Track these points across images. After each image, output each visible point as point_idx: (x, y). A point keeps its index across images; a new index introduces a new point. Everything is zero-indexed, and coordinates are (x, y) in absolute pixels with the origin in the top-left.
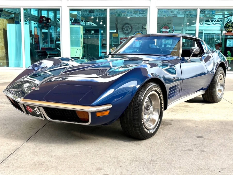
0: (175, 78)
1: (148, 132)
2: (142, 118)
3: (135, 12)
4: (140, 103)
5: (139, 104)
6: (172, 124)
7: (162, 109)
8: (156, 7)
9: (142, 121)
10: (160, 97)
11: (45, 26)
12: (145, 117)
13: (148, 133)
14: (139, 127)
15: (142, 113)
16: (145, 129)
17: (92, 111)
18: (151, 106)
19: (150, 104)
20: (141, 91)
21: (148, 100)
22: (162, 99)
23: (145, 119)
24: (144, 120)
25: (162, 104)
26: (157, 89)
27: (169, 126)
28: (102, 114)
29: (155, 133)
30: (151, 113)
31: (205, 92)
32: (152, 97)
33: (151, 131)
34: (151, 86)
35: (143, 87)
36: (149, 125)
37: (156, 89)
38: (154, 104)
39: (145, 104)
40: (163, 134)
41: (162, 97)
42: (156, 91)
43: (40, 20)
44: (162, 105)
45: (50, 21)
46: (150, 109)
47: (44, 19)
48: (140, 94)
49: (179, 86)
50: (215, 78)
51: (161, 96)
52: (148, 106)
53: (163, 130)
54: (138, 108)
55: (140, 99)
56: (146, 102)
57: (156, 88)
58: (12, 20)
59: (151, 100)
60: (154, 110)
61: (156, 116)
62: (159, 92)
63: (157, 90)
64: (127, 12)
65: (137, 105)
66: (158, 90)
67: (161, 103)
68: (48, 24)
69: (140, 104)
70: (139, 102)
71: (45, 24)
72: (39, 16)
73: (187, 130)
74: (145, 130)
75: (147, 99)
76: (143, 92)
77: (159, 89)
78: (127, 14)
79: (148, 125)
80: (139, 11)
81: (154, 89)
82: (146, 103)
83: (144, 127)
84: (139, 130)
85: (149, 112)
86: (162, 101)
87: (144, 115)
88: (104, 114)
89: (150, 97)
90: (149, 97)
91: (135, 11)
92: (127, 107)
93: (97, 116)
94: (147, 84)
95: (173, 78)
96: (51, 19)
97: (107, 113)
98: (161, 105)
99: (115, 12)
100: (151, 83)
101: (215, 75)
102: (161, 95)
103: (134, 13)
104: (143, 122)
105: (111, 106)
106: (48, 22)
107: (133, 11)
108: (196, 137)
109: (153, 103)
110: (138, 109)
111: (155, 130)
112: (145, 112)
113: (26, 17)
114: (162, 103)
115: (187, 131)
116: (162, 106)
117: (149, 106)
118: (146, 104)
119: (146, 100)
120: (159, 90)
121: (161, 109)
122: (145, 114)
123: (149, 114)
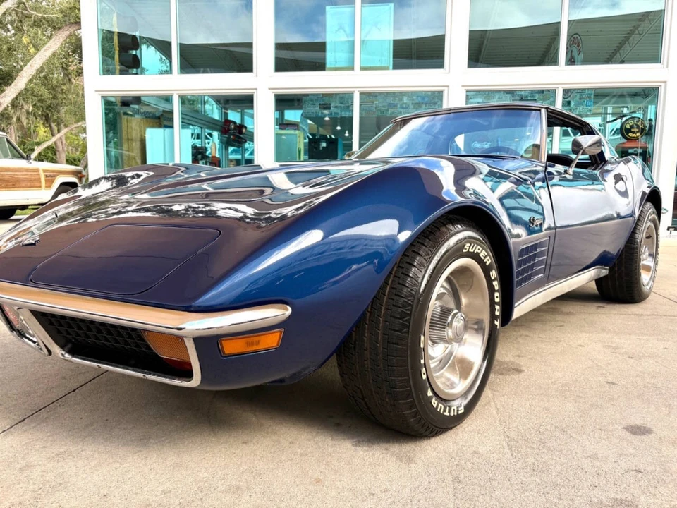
0: (535, 219)
1: (445, 411)
2: (422, 361)
3: (417, 106)
4: (416, 301)
5: (411, 305)
6: (523, 371)
7: (497, 323)
8: (463, 86)
9: (423, 370)
10: (489, 281)
11: (234, 140)
12: (435, 352)
13: (447, 414)
14: (409, 395)
15: (422, 338)
16: (434, 402)
17: (197, 334)
18: (456, 311)
19: (452, 305)
20: (421, 255)
21: (445, 291)
22: (497, 288)
23: (433, 358)
24: (431, 361)
25: (497, 303)
26: (478, 249)
27: (515, 376)
28: (248, 344)
29: (470, 407)
30: (458, 339)
31: (608, 271)
32: (460, 280)
33: (455, 404)
34: (460, 236)
35: (428, 237)
36: (448, 383)
37: (477, 251)
38: (467, 306)
39: (434, 305)
40: (498, 409)
41: (495, 279)
42: (475, 256)
43: (224, 128)
44: (497, 307)
45: (244, 130)
46: (455, 324)
47: (232, 126)
48: (415, 264)
49: (547, 248)
50: (637, 231)
51: (493, 278)
52: (446, 312)
53: (496, 393)
54: (406, 321)
55: (415, 285)
56: (440, 297)
57: (478, 245)
58: (157, 121)
59: (458, 288)
60: (466, 328)
61: (473, 349)
62: (488, 261)
63: (478, 254)
64: (399, 106)
65: (403, 307)
66: (483, 254)
67: (492, 303)
68: (242, 136)
69: (414, 306)
70: (412, 295)
71: (234, 135)
72: (223, 120)
73: (581, 397)
74: (435, 406)
75: (442, 287)
76: (427, 257)
77: (486, 251)
78: (400, 110)
79: (444, 383)
80: (426, 104)
81: (471, 250)
82: (436, 299)
83: (430, 393)
84: (412, 405)
85: (449, 333)
86: (497, 294)
87: (429, 342)
88: (257, 343)
89: (452, 278)
90: (448, 280)
91: (416, 104)
92: (364, 314)
93: (227, 352)
94: (443, 229)
95: (530, 220)
96: (246, 128)
97: (271, 341)
98: (493, 310)
99: (374, 106)
100: (459, 226)
101: (637, 224)
102: (494, 272)
103: (414, 108)
104: (424, 377)
105: (287, 310)
106: (241, 132)
107: (412, 104)
108: (624, 431)
109: (464, 301)
110: (403, 326)
111: (470, 396)
112: (437, 333)
113: (184, 116)
114: (497, 300)
115: (582, 401)
116: (497, 313)
117: (450, 310)
118: (438, 303)
119: (438, 290)
120: (488, 255)
121: (492, 323)
122: (434, 342)
123: (449, 341)
